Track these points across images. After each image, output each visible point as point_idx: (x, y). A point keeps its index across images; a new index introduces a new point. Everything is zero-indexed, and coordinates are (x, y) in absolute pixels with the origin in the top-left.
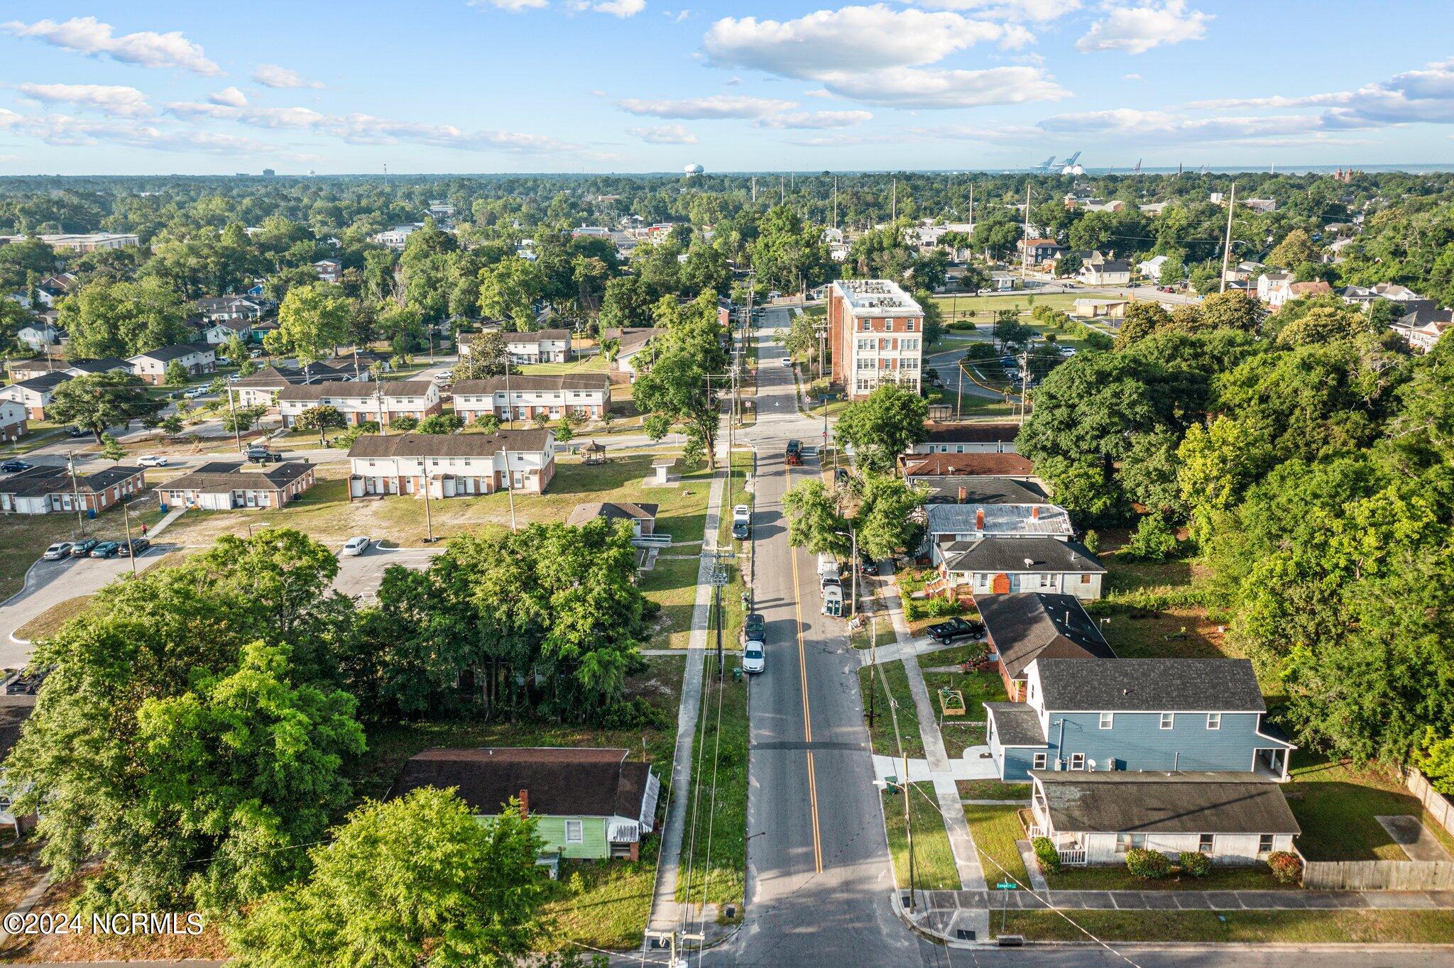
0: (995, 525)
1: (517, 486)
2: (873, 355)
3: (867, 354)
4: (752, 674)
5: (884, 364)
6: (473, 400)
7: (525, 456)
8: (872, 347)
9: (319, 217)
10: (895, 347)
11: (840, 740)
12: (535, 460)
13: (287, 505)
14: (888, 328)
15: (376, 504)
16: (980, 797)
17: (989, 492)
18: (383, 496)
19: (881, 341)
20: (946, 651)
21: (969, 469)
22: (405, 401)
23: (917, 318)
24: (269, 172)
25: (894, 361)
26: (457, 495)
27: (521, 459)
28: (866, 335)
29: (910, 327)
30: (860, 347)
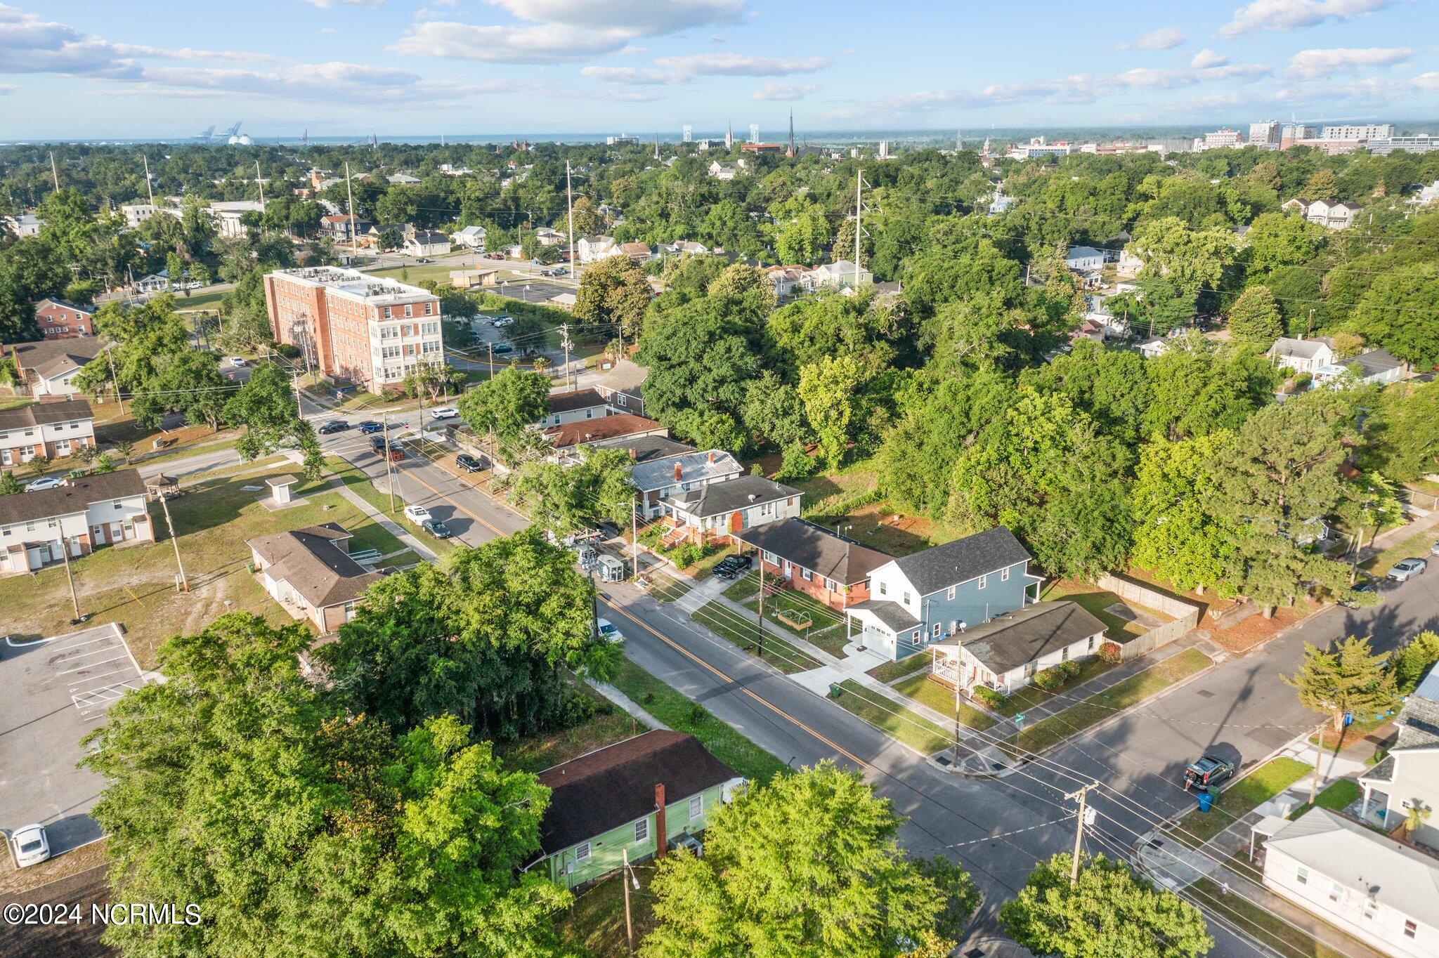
1: (115, 539)
2: (398, 342)
3: (390, 343)
5: (408, 350)
7: (122, 503)
8: (395, 334)
10: (416, 332)
11: (751, 673)
12: (134, 505)
14: (408, 314)
19: (402, 328)
20: (739, 584)
21: (601, 433)
23: (434, 302)
25: (418, 345)
27: (118, 507)
28: (387, 323)
29: (428, 311)
30: (383, 336)
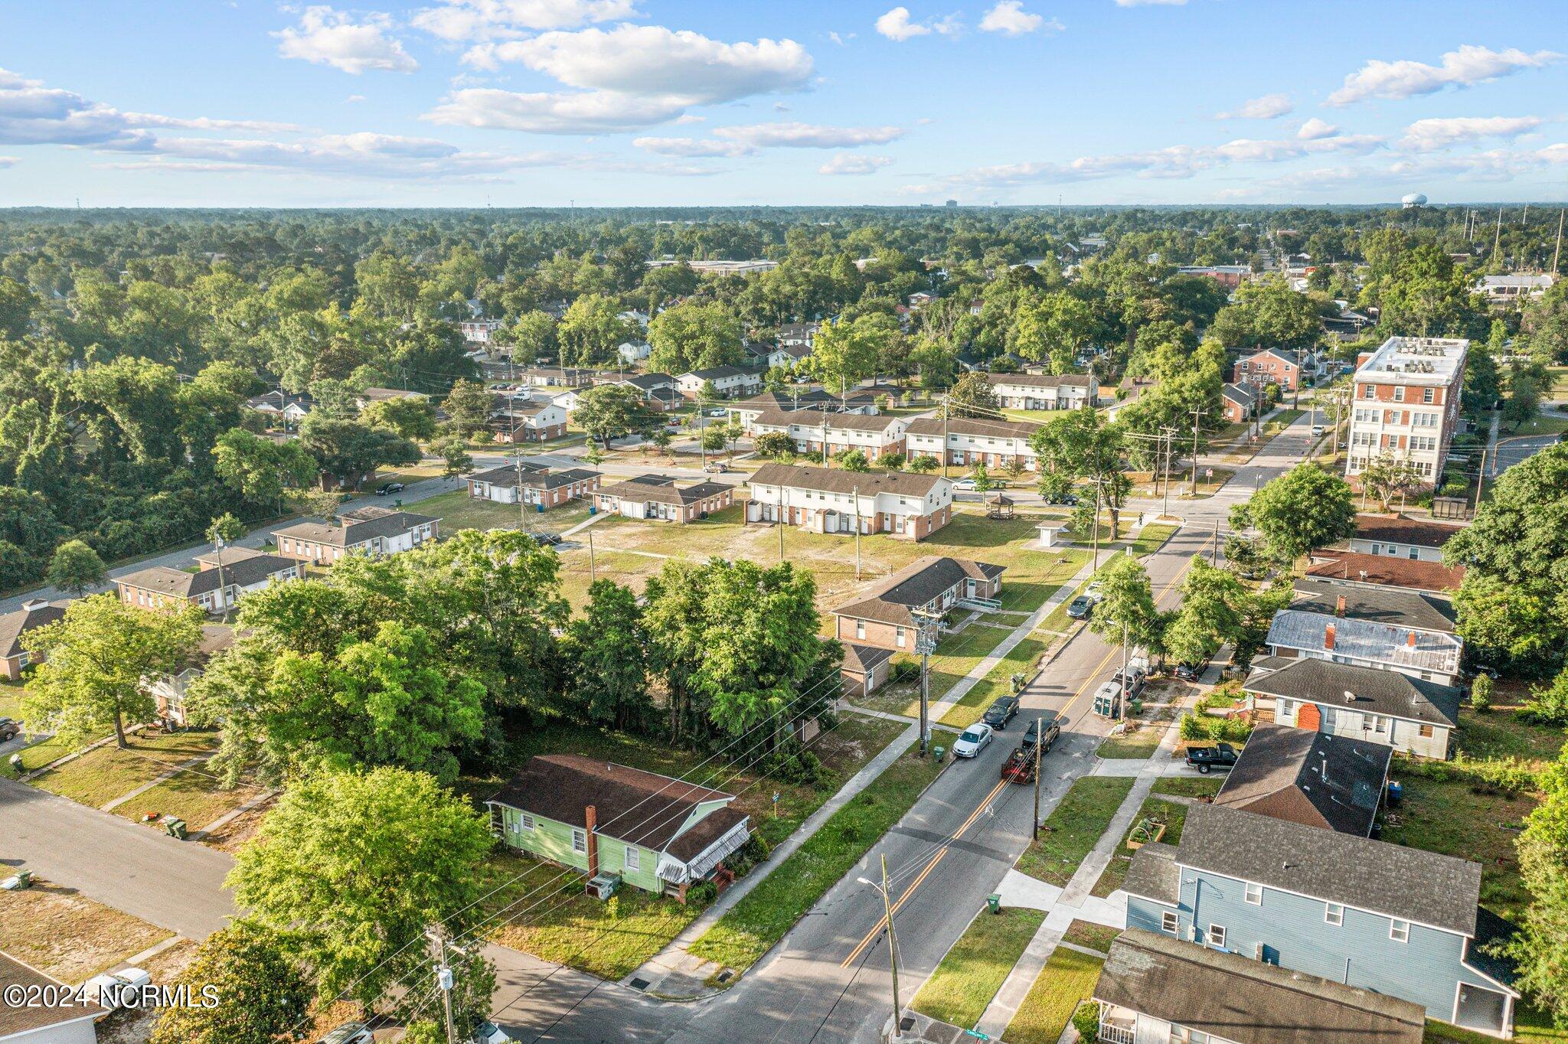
0: (1354, 647)
1: (898, 530)
3: (1367, 427)
4: (960, 757)
5: (1389, 442)
6: (925, 440)
7: (907, 501)
8: (1374, 419)
9: (955, 249)
10: (1405, 421)
11: (992, 846)
12: (916, 506)
13: (692, 522)
14: (1398, 397)
15: (765, 531)
16: (1087, 944)
17: (1383, 606)
18: (774, 524)
19: (1386, 413)
20: (1196, 780)
21: (1388, 577)
22: (864, 435)
23: (1437, 388)
24: (952, 203)
25: (1403, 439)
26: (840, 531)
27: (903, 503)
28: (1367, 404)
29: (1427, 399)
